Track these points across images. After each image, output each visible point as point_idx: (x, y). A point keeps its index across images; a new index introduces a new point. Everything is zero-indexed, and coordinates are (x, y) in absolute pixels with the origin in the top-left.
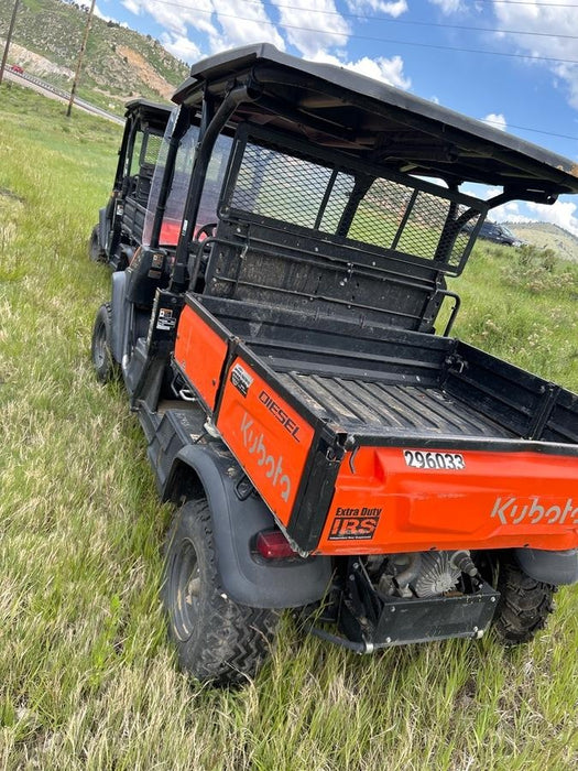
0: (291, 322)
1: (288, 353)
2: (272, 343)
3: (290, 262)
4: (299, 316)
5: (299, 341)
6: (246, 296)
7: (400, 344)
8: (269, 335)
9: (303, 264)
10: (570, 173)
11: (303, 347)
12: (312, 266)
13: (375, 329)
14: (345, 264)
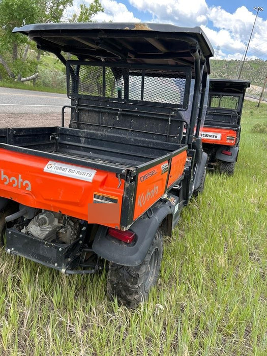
0: (95, 137)
1: (97, 151)
2: (89, 146)
3: (99, 112)
4: (97, 134)
5: (102, 146)
6: (85, 129)
7: (149, 148)
8: (88, 143)
9: (105, 112)
10: (135, 29)
11: (103, 149)
12: (109, 113)
13: (134, 139)
14: (118, 110)
